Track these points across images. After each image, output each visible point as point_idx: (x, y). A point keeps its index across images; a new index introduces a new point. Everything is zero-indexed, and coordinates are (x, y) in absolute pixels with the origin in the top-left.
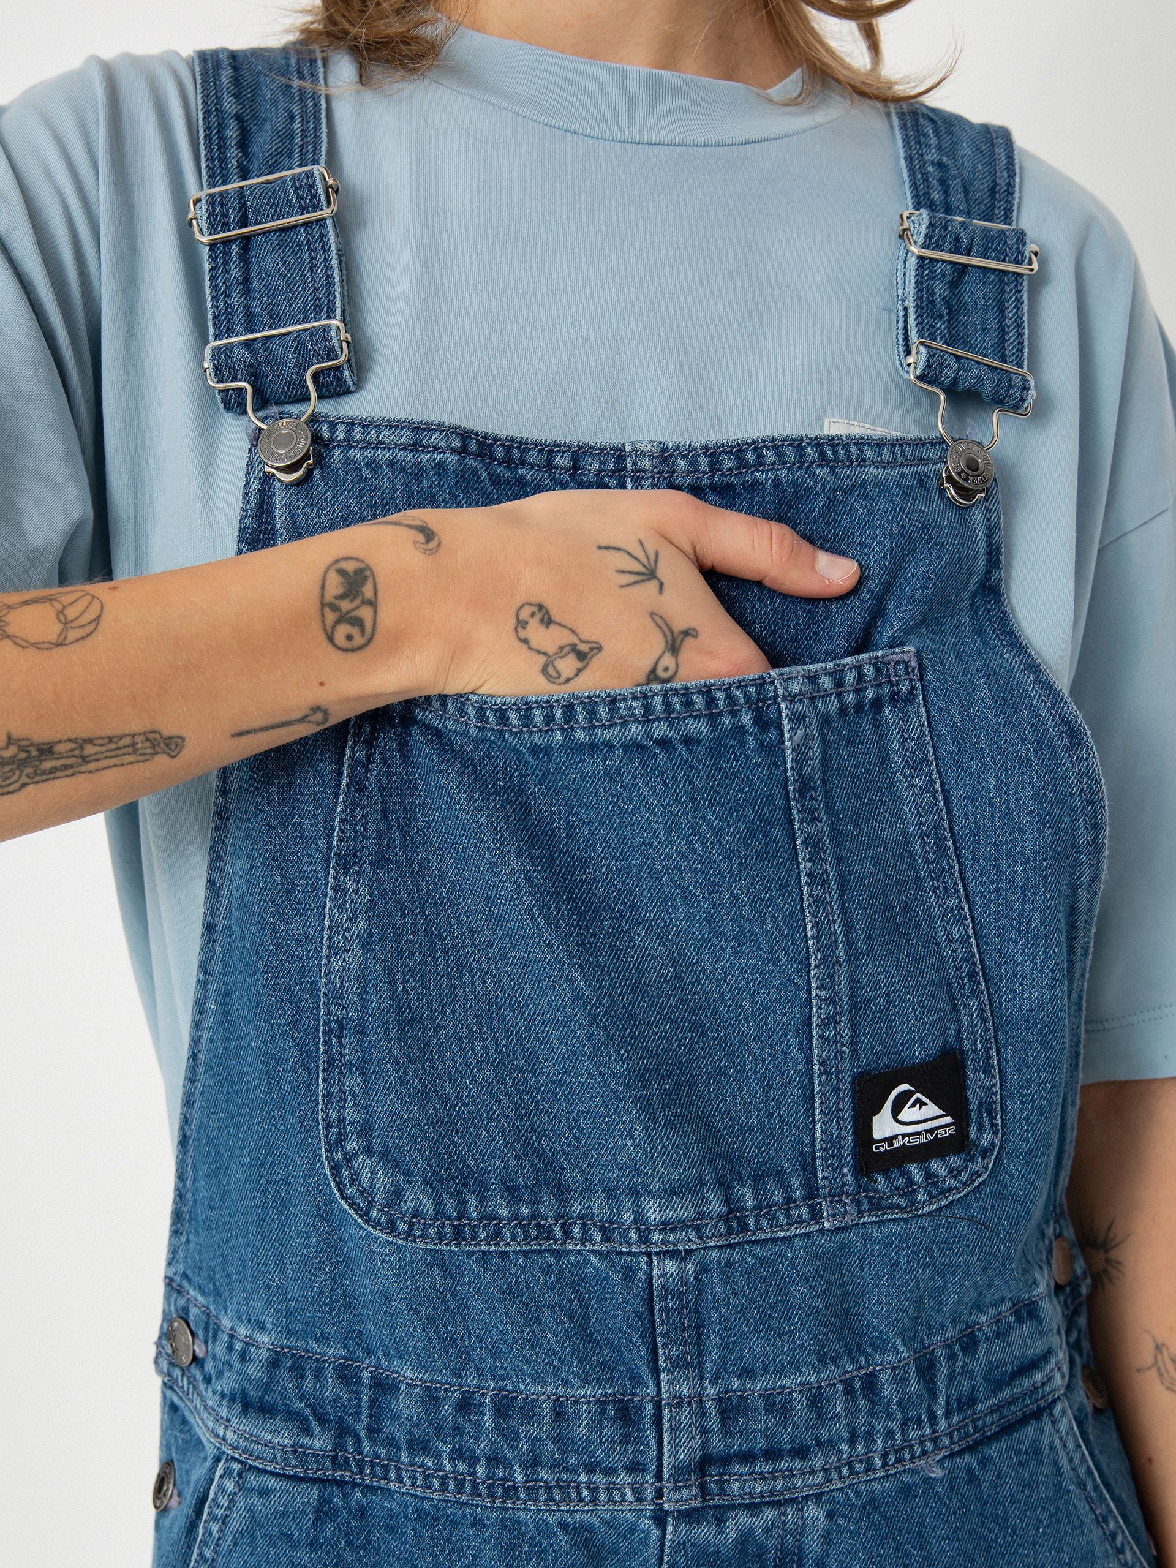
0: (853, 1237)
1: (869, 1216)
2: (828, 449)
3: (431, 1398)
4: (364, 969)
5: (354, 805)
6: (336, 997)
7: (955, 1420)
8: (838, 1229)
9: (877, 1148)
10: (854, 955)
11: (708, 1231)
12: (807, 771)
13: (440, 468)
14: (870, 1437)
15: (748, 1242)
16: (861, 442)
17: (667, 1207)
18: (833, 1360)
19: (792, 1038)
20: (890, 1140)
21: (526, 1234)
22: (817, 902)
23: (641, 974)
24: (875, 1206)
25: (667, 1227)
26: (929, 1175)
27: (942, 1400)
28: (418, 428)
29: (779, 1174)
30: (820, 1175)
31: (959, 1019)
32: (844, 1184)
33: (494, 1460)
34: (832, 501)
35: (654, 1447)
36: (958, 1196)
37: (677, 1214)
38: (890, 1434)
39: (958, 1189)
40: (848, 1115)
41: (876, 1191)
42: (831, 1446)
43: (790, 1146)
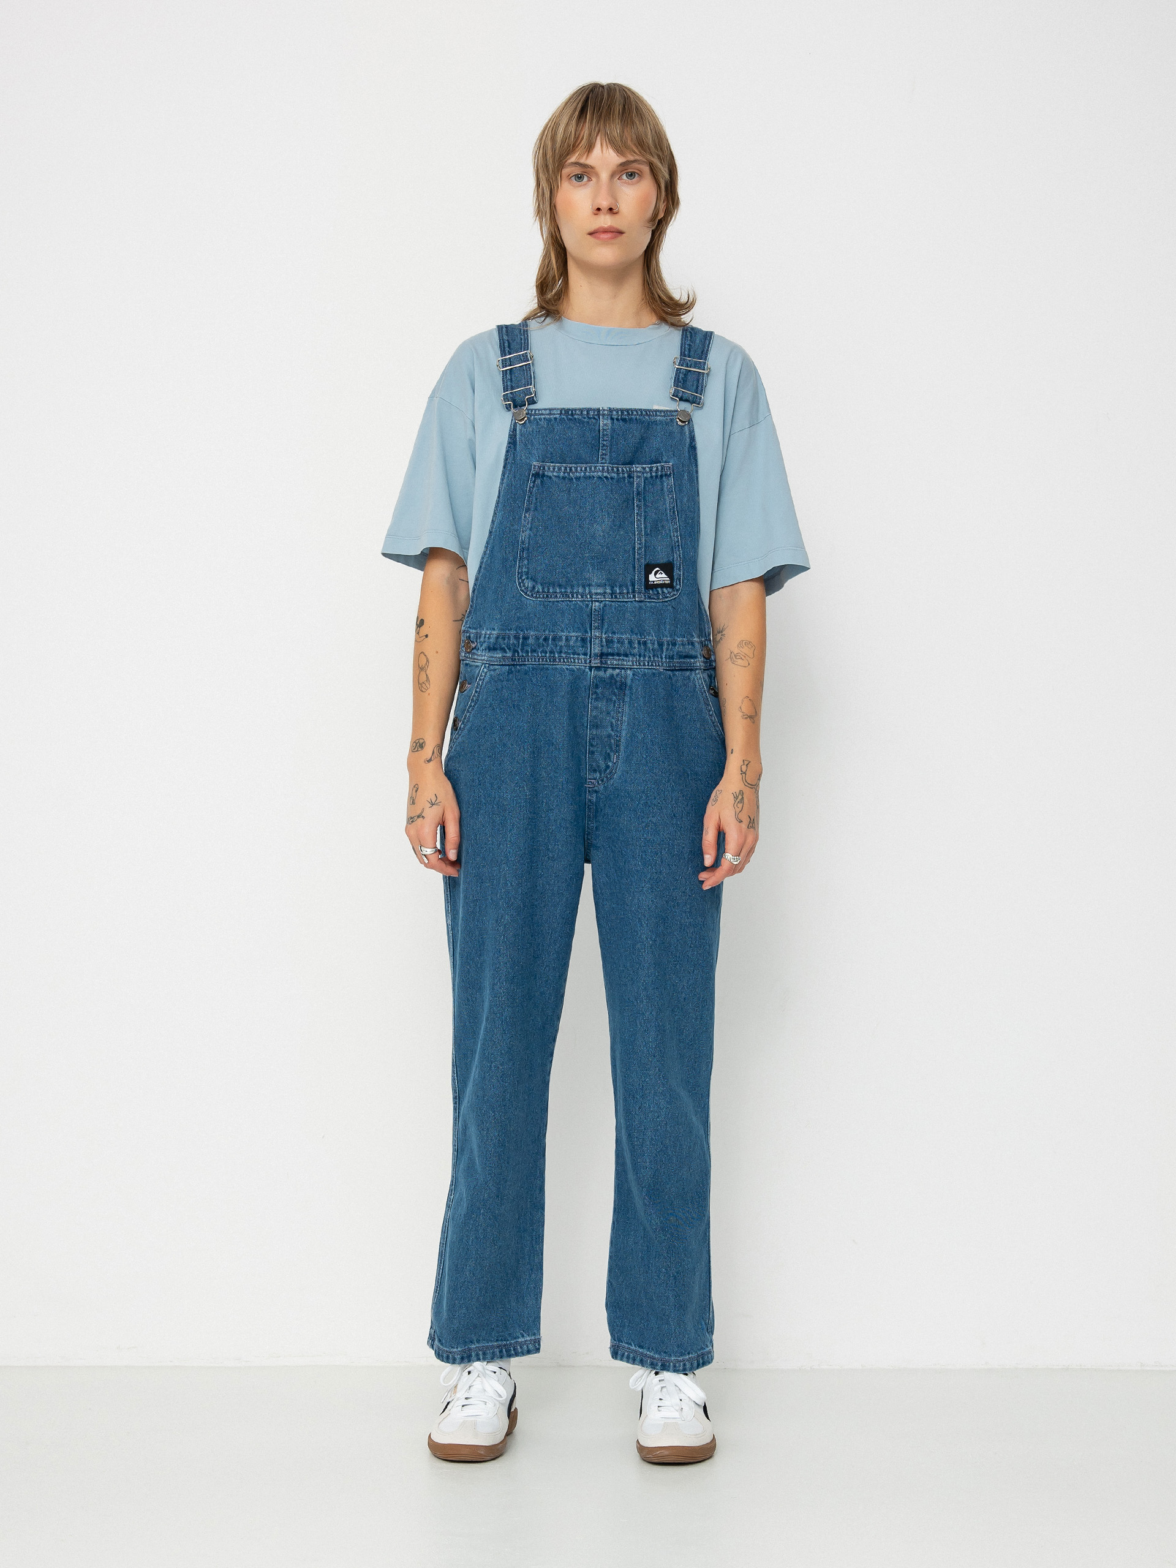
0: (643, 604)
1: (647, 600)
2: (648, 413)
3: (537, 638)
4: (530, 536)
5: (530, 497)
6: (523, 542)
7: (668, 660)
8: (639, 601)
9: (650, 584)
10: (646, 534)
11: (607, 597)
12: (639, 489)
13: (555, 419)
14: (645, 656)
15: (617, 601)
16: (656, 411)
17: (597, 589)
18: (636, 634)
19: (631, 552)
20: (654, 581)
21: (563, 596)
22: (638, 520)
23: (594, 534)
24: (649, 598)
25: (596, 594)
26: (663, 592)
27: (664, 653)
28: (550, 410)
29: (627, 587)
30: (636, 588)
31: (673, 555)
32: (641, 591)
33: (551, 652)
34: (649, 424)
35: (589, 648)
36: (670, 599)
37: (599, 591)
38: (650, 657)
39: (670, 597)
40: (643, 573)
41: (650, 594)
42: (634, 655)
43: (629, 579)
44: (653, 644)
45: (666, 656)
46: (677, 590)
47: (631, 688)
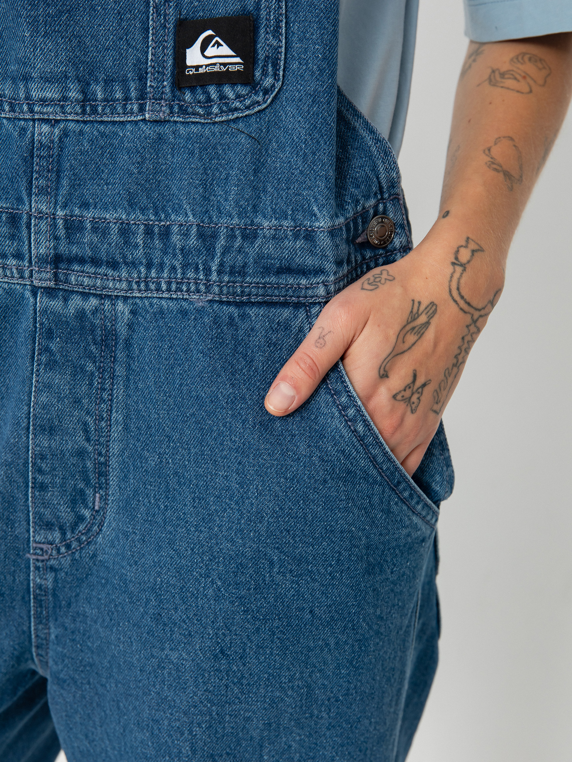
0: (167, 129)
1: (178, 117)
8: (156, 121)
9: (188, 72)
11: (68, 109)
14: (160, 266)
15: (97, 122)
17: (42, 90)
20: (197, 67)
24: (183, 111)
25: (43, 101)
26: (222, 97)
27: (216, 260)
29: (124, 82)
30: (148, 85)
32: (163, 93)
35: (26, 243)
36: (241, 115)
37: (49, 95)
38: (175, 269)
39: (242, 110)
40: (170, 45)
41: (184, 100)
42: (134, 265)
43: (131, 61)
44: (186, 235)
45: (221, 265)
46: (266, 92)
47: (128, 344)
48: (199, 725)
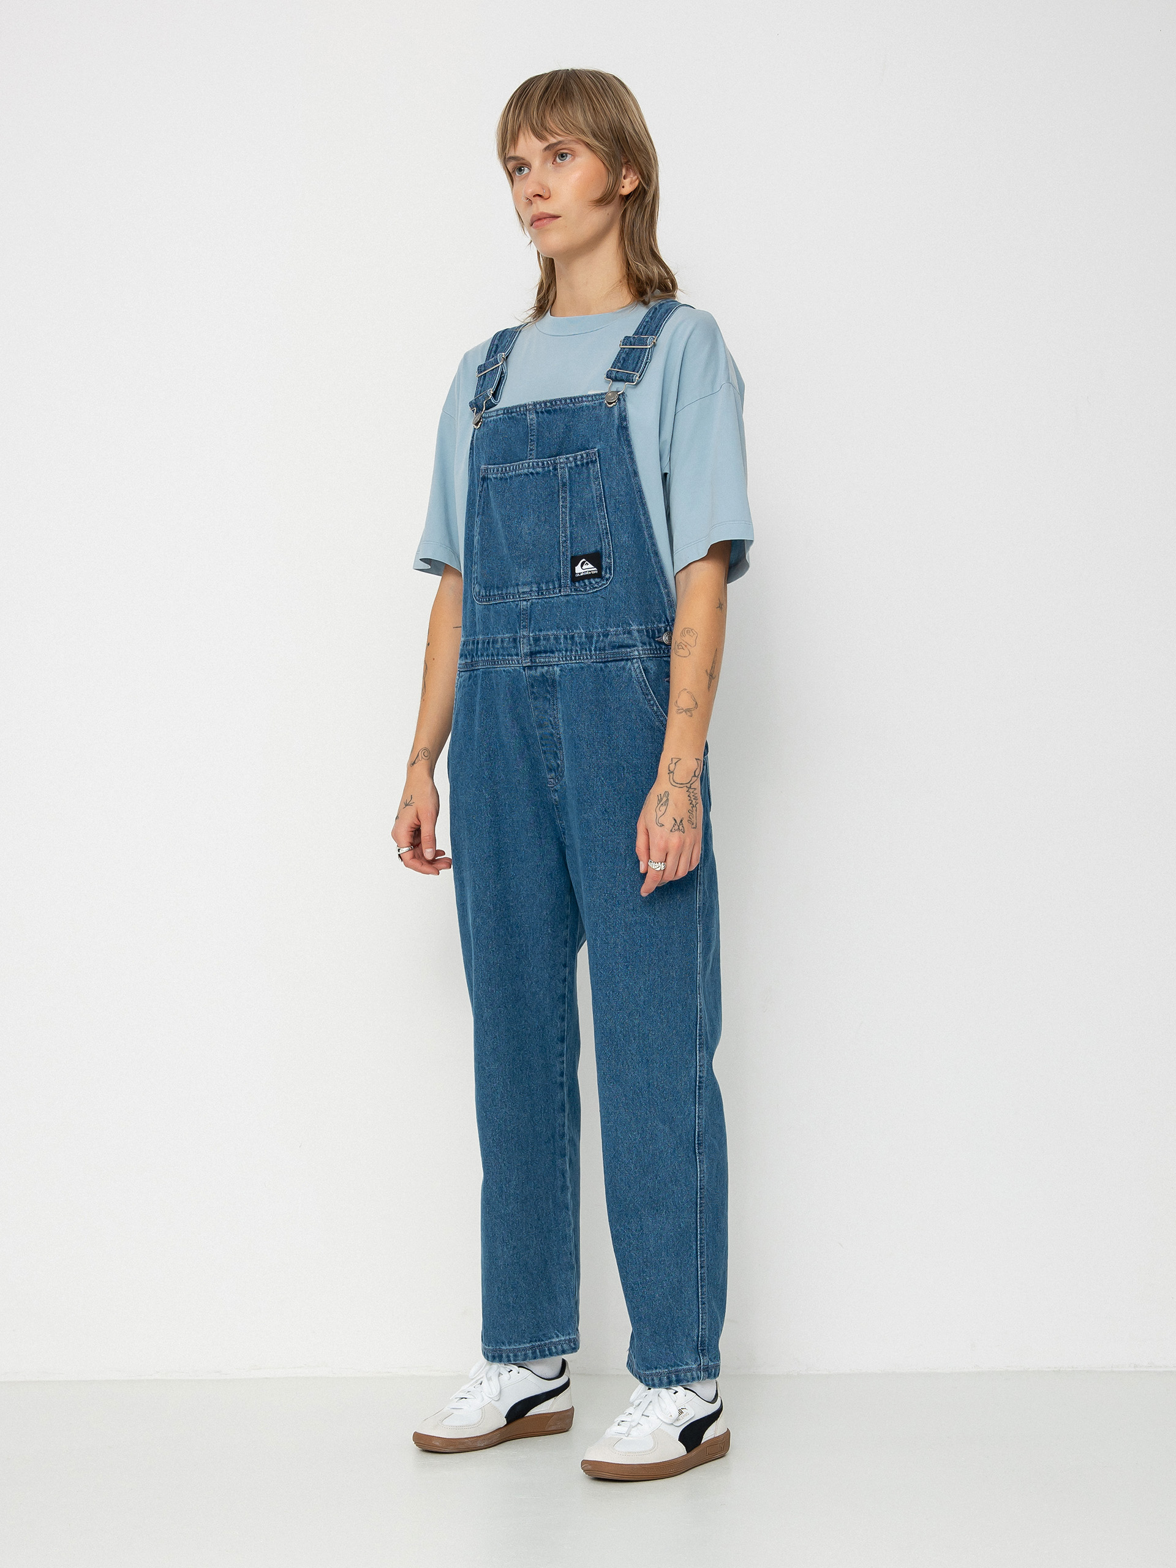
0: (570, 598)
1: (574, 593)
2: (573, 400)
3: (484, 642)
4: (479, 540)
5: (480, 501)
7: (598, 653)
8: (565, 595)
9: (577, 575)
10: (572, 526)
11: (532, 594)
12: (564, 480)
13: (500, 419)
14: (571, 650)
15: (544, 598)
17: (523, 588)
18: (562, 629)
19: (556, 546)
20: (580, 574)
21: (500, 598)
22: (563, 512)
23: (521, 532)
24: (576, 590)
25: (524, 593)
26: (590, 583)
27: (594, 646)
29: (553, 582)
30: (562, 582)
31: (602, 544)
32: (568, 585)
33: (492, 655)
34: (574, 411)
35: (519, 649)
37: (526, 590)
38: (577, 651)
39: (598, 587)
40: (569, 566)
41: (576, 586)
42: (560, 651)
43: (555, 574)
44: (581, 637)
45: (596, 647)
47: (560, 684)
48: (598, 846)
